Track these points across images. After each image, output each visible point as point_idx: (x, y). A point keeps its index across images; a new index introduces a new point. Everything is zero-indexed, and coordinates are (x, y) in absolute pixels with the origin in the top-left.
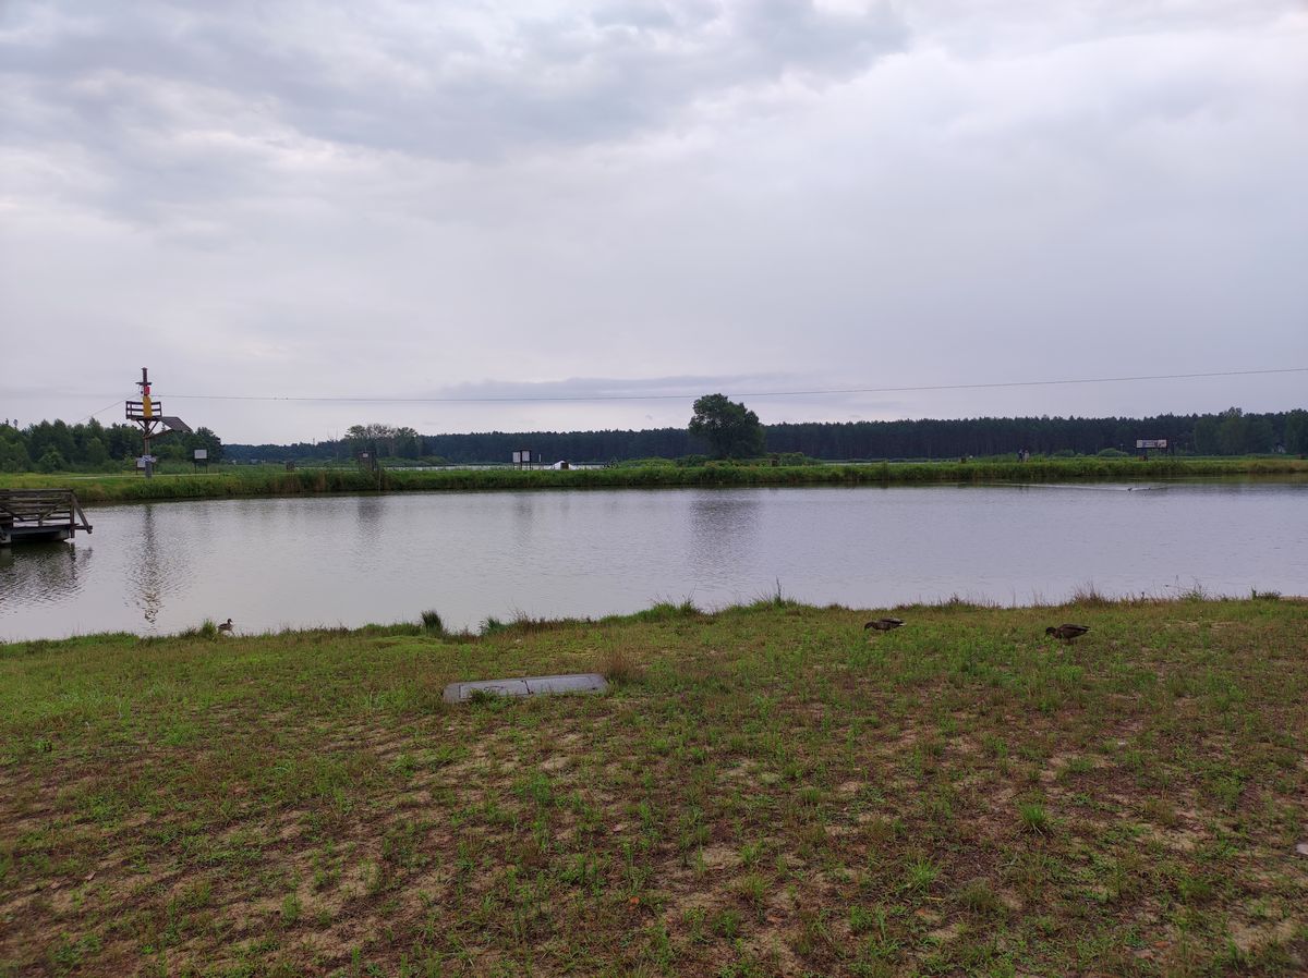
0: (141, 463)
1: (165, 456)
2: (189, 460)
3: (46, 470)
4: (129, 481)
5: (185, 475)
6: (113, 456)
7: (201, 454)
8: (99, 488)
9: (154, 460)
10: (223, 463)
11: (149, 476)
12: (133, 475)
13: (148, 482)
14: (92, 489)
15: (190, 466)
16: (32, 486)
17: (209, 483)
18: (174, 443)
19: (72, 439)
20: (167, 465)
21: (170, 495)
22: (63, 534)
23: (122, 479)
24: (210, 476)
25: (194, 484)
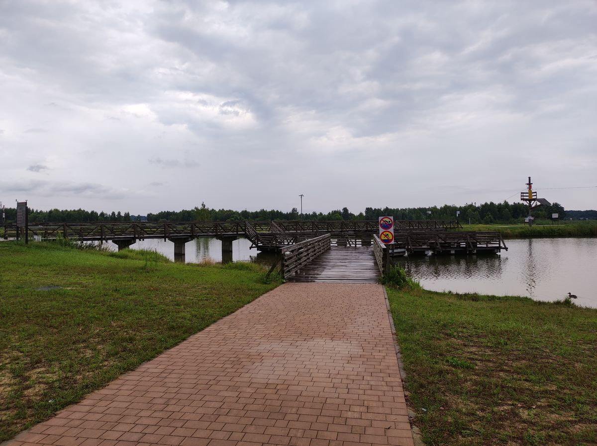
0: (527, 220)
1: (537, 217)
2: (548, 218)
3: (487, 223)
4: (522, 228)
5: (548, 226)
6: (514, 217)
7: (555, 216)
8: (509, 231)
9: (532, 218)
10: (566, 220)
11: (530, 226)
12: (523, 225)
13: (529, 228)
14: (506, 231)
15: (550, 221)
16: (483, 230)
17: (559, 229)
18: (541, 210)
19: (497, 209)
20: (539, 221)
21: (540, 235)
22: (496, 251)
23: (518, 227)
24: (561, 226)
25: (552, 230)
